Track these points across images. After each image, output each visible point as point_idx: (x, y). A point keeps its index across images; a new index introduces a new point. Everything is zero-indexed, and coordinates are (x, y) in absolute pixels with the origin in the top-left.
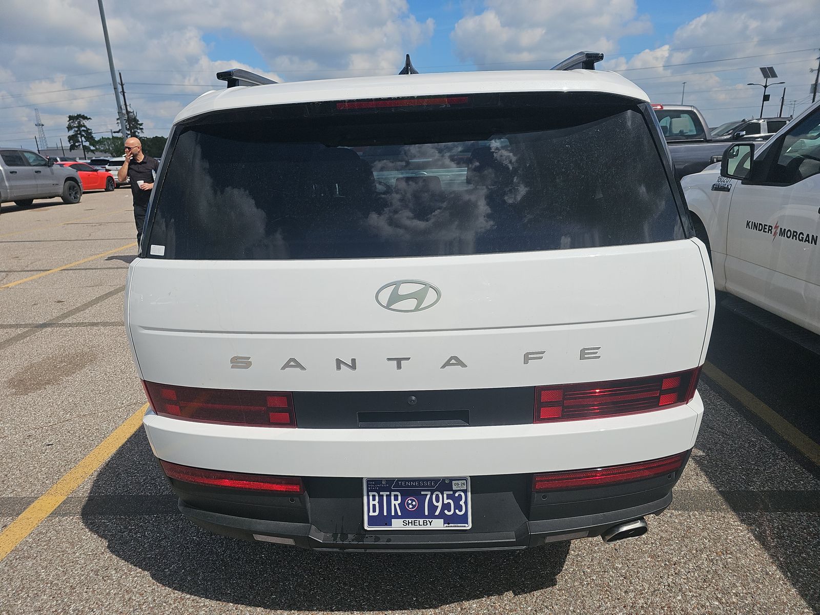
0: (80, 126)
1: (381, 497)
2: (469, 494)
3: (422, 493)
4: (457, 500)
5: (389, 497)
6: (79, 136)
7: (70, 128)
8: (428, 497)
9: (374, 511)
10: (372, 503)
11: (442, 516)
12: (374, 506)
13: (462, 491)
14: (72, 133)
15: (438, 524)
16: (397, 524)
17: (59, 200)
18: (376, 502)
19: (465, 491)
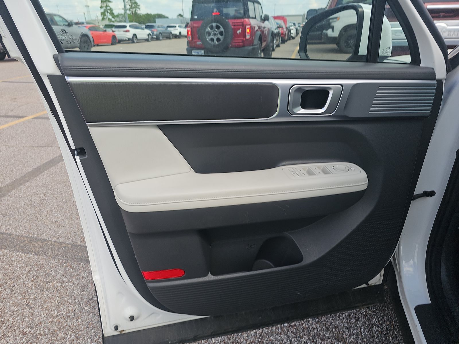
0: (107, 6)
6: (106, 12)
7: (101, 7)
14: (102, 10)
17: (78, 49)
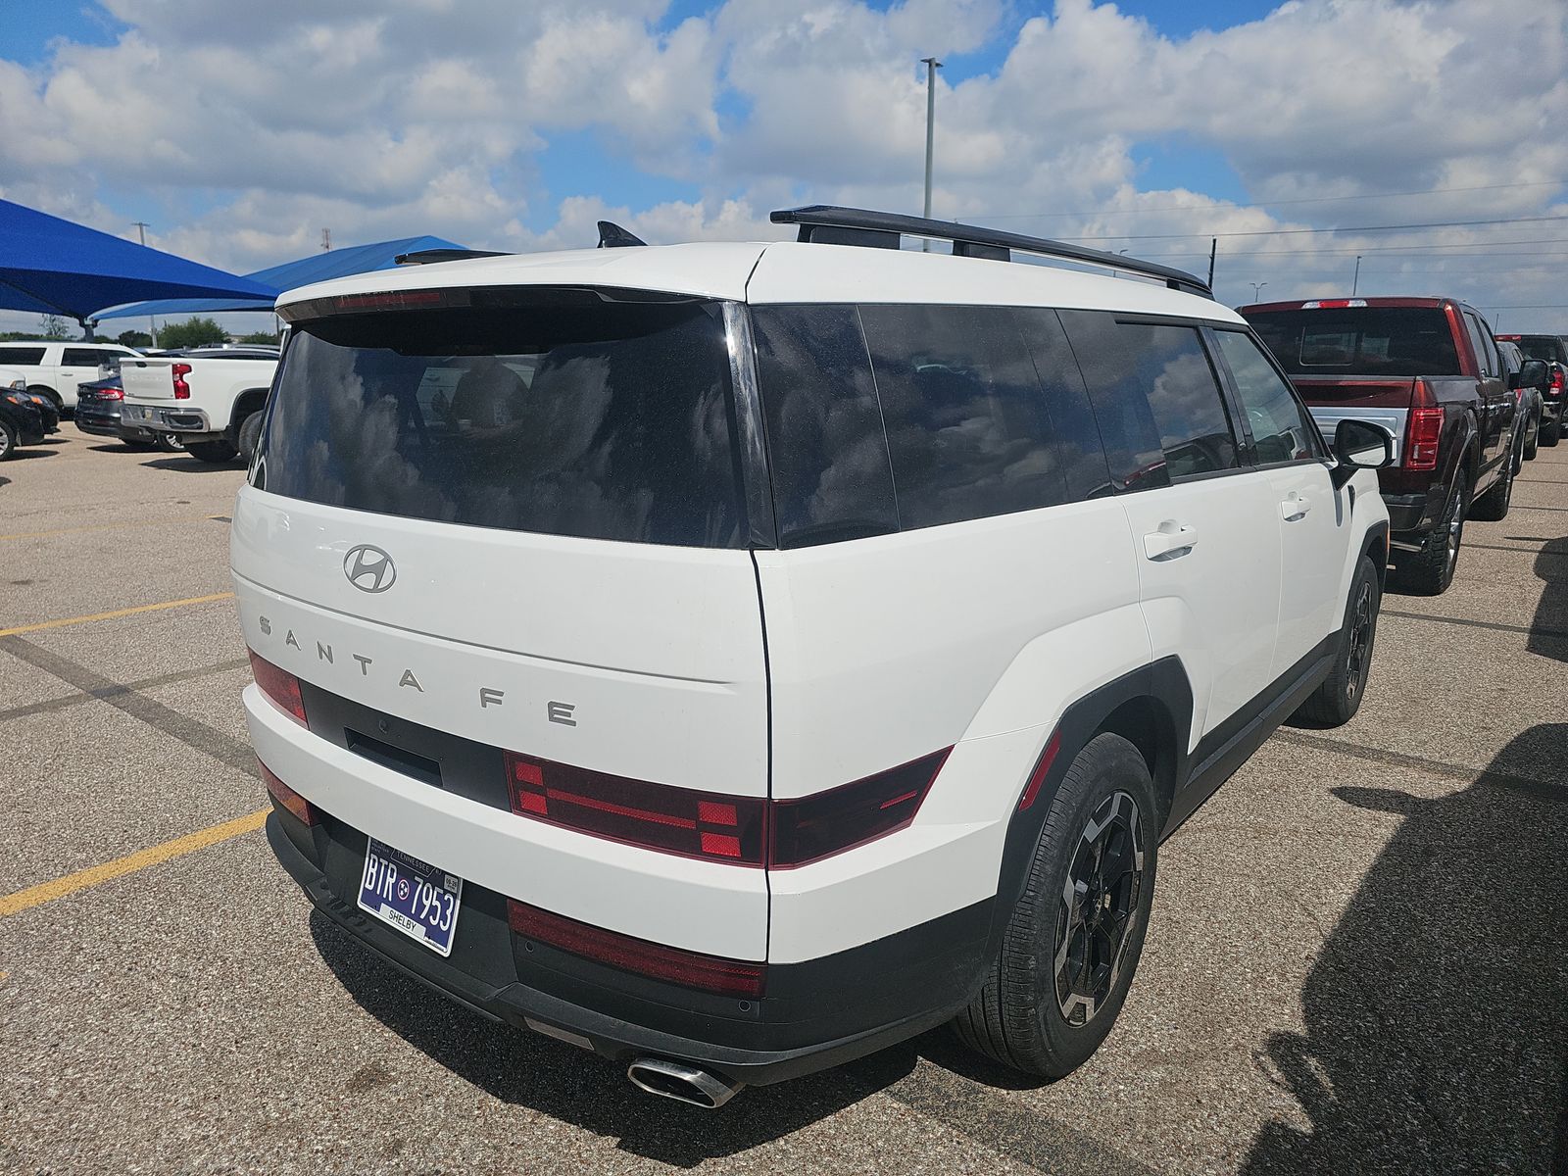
1: (380, 864)
2: (458, 902)
3: (416, 878)
4: (445, 905)
5: (387, 867)
8: (420, 886)
9: (370, 884)
10: (371, 870)
11: (425, 922)
12: (372, 874)
13: (452, 893)
15: (418, 933)
16: (385, 914)
18: (374, 871)
19: (455, 896)
